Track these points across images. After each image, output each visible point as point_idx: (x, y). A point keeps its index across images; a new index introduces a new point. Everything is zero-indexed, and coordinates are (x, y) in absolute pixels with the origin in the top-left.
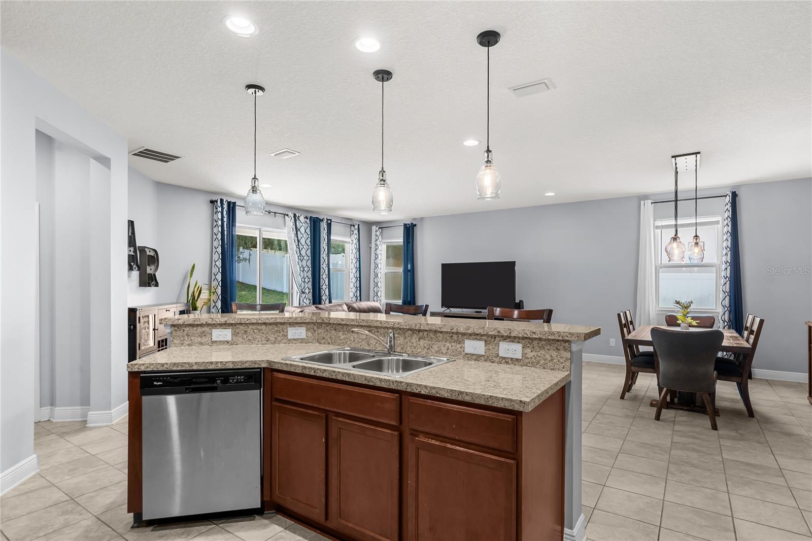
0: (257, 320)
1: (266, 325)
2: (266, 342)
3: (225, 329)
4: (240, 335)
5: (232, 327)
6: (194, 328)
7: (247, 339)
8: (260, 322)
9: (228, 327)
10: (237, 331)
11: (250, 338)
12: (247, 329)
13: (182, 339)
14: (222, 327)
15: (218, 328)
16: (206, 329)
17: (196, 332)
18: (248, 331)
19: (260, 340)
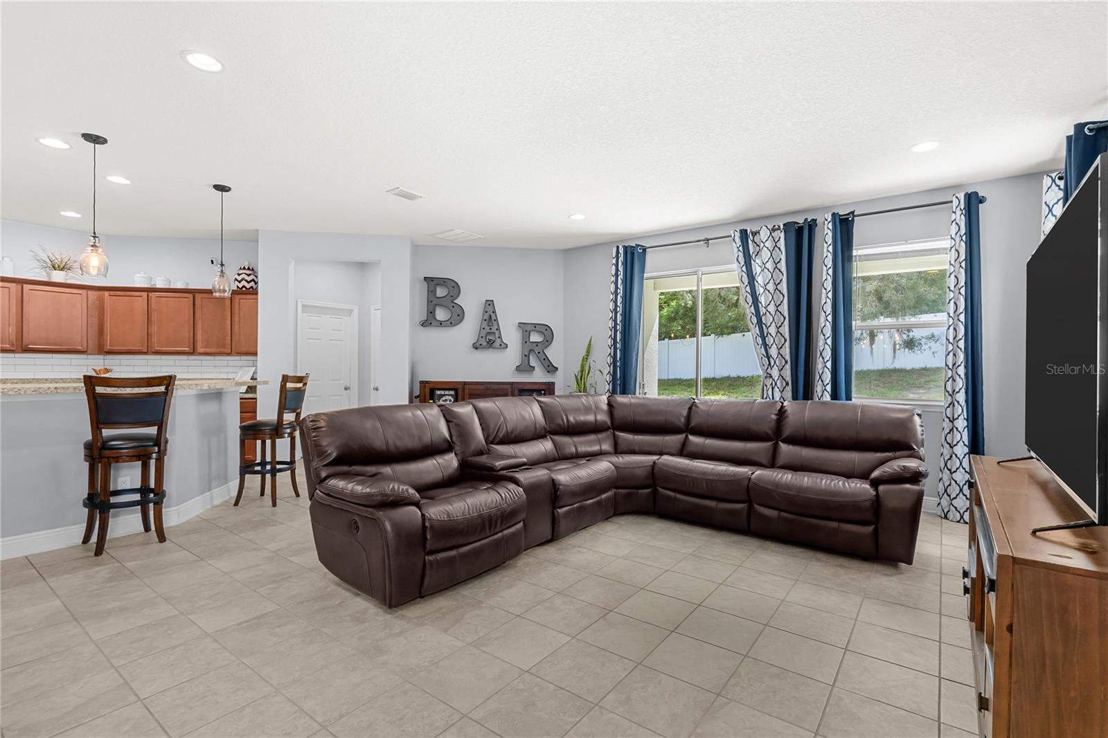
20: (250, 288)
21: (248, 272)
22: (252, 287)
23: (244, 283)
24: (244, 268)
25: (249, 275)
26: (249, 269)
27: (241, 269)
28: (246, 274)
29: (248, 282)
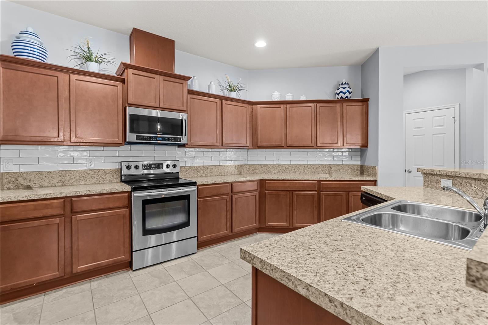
0: (466, 174)
1: (476, 181)
2: (475, 195)
3: (449, 179)
4: (458, 186)
5: (452, 179)
6: (433, 176)
7: (462, 190)
8: (468, 176)
9: (450, 178)
10: (456, 182)
11: (464, 189)
12: (462, 182)
13: (428, 183)
14: (447, 178)
15: (445, 179)
16: (439, 178)
17: (434, 179)
18: (463, 184)
19: (471, 193)
20: (345, 98)
21: (344, 86)
22: (347, 97)
23: (341, 94)
24: (342, 84)
25: (344, 88)
26: (345, 84)
27: (340, 85)
28: (343, 88)
29: (344, 93)
